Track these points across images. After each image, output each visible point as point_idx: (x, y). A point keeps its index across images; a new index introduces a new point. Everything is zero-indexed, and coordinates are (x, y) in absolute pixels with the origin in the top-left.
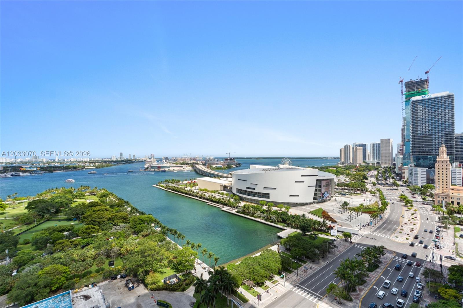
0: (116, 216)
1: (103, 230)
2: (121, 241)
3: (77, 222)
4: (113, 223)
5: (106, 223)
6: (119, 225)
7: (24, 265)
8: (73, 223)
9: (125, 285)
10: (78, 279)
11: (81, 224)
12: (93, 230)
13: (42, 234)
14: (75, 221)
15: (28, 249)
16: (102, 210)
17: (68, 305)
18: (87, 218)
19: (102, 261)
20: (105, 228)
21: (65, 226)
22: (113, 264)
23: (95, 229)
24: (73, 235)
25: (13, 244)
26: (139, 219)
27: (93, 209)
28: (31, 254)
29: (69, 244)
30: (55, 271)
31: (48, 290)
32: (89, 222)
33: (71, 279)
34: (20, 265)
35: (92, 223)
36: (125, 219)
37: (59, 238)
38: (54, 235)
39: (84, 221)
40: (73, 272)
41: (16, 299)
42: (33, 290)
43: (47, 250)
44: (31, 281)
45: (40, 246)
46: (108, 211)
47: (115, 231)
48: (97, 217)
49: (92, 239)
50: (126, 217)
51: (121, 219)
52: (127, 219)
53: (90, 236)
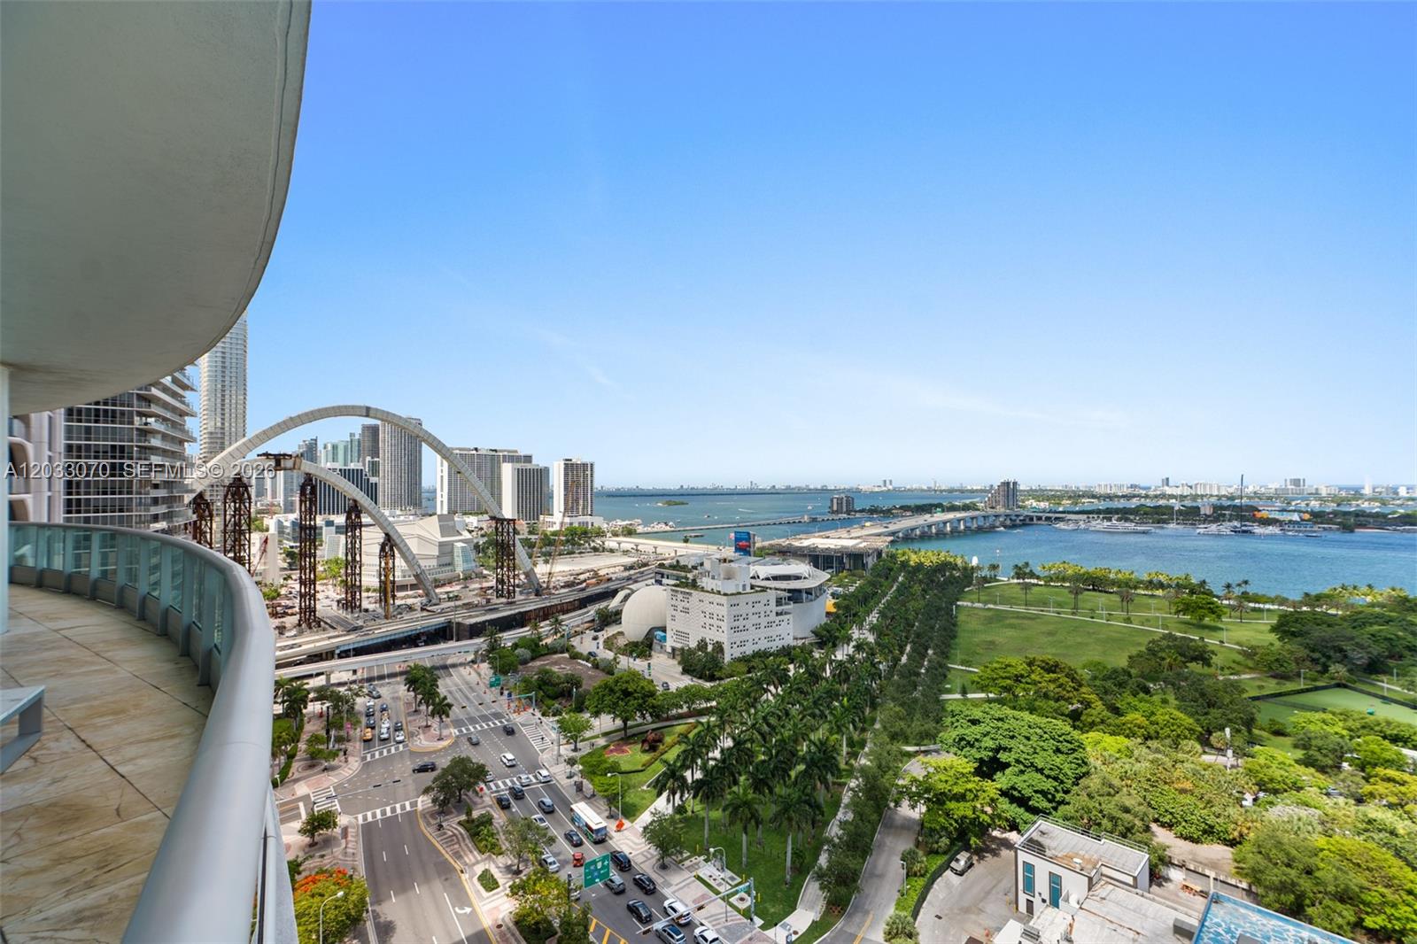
7: (1276, 792)
13: (1324, 722)
15: (1284, 751)
21: (1410, 726)
25: (1241, 718)
28: (1292, 769)
30: (1372, 865)
31: (1349, 914)
34: (1269, 789)
38: (1366, 742)
41: (1255, 877)
42: (1301, 882)
43: (1343, 781)
44: (1294, 852)
45: (1318, 757)
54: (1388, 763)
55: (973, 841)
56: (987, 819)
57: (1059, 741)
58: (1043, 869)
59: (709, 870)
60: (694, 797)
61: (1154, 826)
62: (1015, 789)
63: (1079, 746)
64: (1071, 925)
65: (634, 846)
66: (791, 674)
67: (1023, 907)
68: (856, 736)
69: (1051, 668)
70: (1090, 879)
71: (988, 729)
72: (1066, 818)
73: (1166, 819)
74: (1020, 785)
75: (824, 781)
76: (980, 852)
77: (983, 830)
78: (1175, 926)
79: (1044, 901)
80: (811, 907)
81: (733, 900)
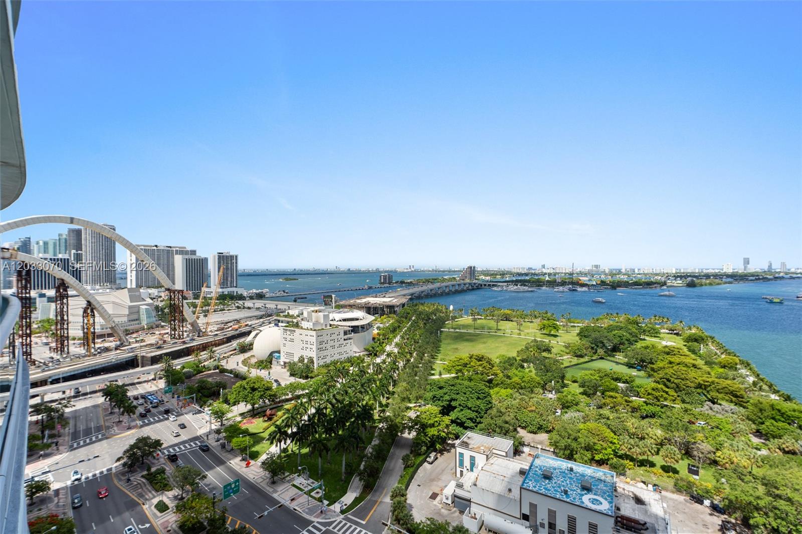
0: (713, 383)
1: (683, 401)
2: (719, 436)
3: (642, 373)
4: (709, 396)
5: (690, 391)
6: (720, 405)
7: (568, 407)
8: (635, 374)
9: (719, 527)
10: (631, 463)
11: (647, 378)
12: (665, 395)
13: (592, 375)
14: (639, 370)
15: (575, 389)
16: (686, 365)
17: (609, 492)
18: (656, 372)
19: (673, 456)
20: (687, 400)
21: (622, 373)
22: (696, 473)
23: (669, 395)
24: (631, 391)
25: (559, 376)
26: (772, 407)
27: (669, 358)
28: (577, 396)
29: (624, 403)
30: (599, 433)
31: (589, 455)
32: (659, 379)
33: (621, 457)
34: (566, 406)
35: (663, 381)
36: (736, 396)
38: (605, 382)
39: (652, 375)
40: (623, 447)
41: (556, 445)
42: (573, 444)
43: (595, 399)
44: (571, 432)
45: (588, 390)
46: (699, 371)
47: (710, 412)
48: (675, 375)
49: (663, 410)
50: (738, 394)
51: (727, 393)
52: (742, 398)
53: (658, 403)
54: (613, 390)
55: (438, 446)
56: (444, 434)
57: (479, 394)
58: (467, 454)
59: (300, 481)
60: (292, 442)
61: (519, 429)
62: (458, 419)
63: (488, 395)
64: (477, 478)
65: (257, 474)
66: (351, 372)
67: (458, 475)
68: (384, 401)
69: (480, 359)
70: (487, 456)
71: (447, 391)
72: (481, 430)
73: (523, 425)
74: (460, 417)
75: (364, 425)
76: (441, 452)
77: (443, 441)
78: (520, 471)
79: (468, 469)
80: (355, 491)
81: (313, 494)
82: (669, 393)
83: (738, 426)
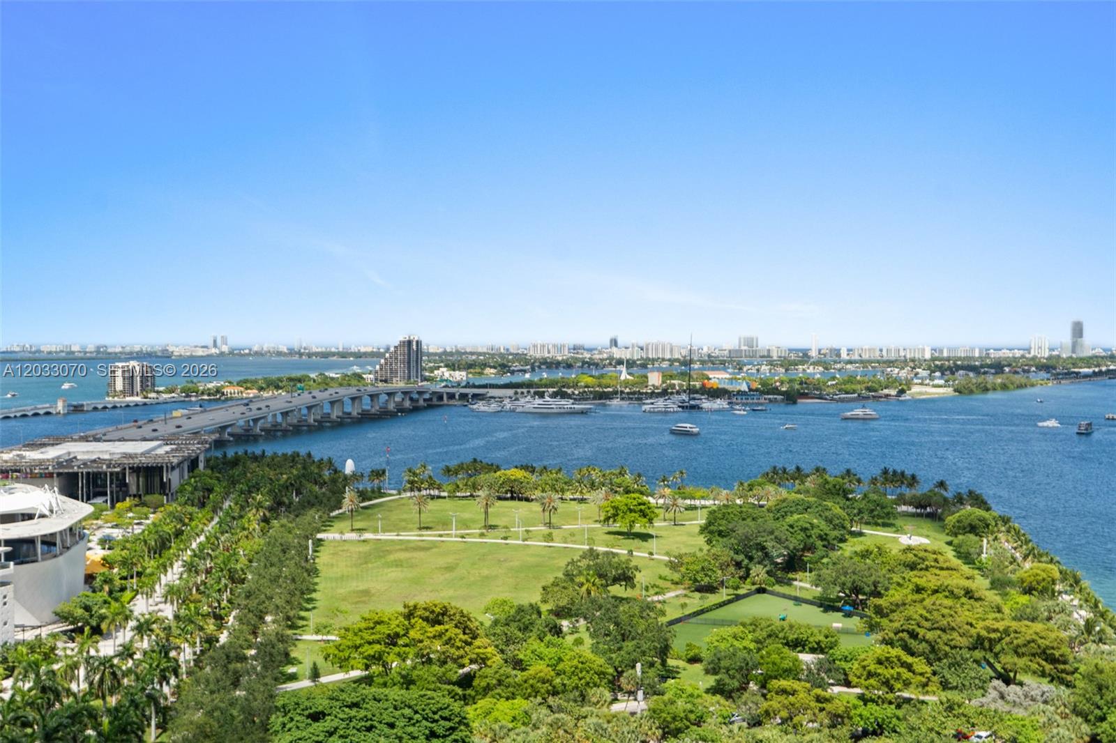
0: (1006, 632)
1: (945, 685)
3: (855, 622)
4: (998, 667)
5: (959, 658)
6: (1021, 684)
7: (676, 733)
8: (840, 625)
11: (867, 634)
12: (906, 674)
13: (736, 637)
14: (848, 615)
15: (695, 679)
16: (952, 592)
18: (887, 615)
20: (954, 681)
21: (809, 627)
23: (914, 672)
24: (830, 670)
25: (655, 648)
27: (916, 578)
28: (699, 700)
29: (813, 704)
32: (891, 635)
34: (672, 730)
35: (901, 639)
36: (1053, 660)
37: (785, 671)
38: (769, 654)
39: (878, 624)
43: (745, 704)
45: (727, 680)
46: (977, 604)
47: (1001, 706)
48: (927, 620)
49: (900, 713)
50: (1057, 654)
51: (1034, 655)
52: (1065, 663)
53: (890, 696)
54: (787, 673)
57: (434, 721)
63: (460, 723)
69: (436, 617)
71: (335, 724)
82: (915, 667)
83: (1055, 731)
